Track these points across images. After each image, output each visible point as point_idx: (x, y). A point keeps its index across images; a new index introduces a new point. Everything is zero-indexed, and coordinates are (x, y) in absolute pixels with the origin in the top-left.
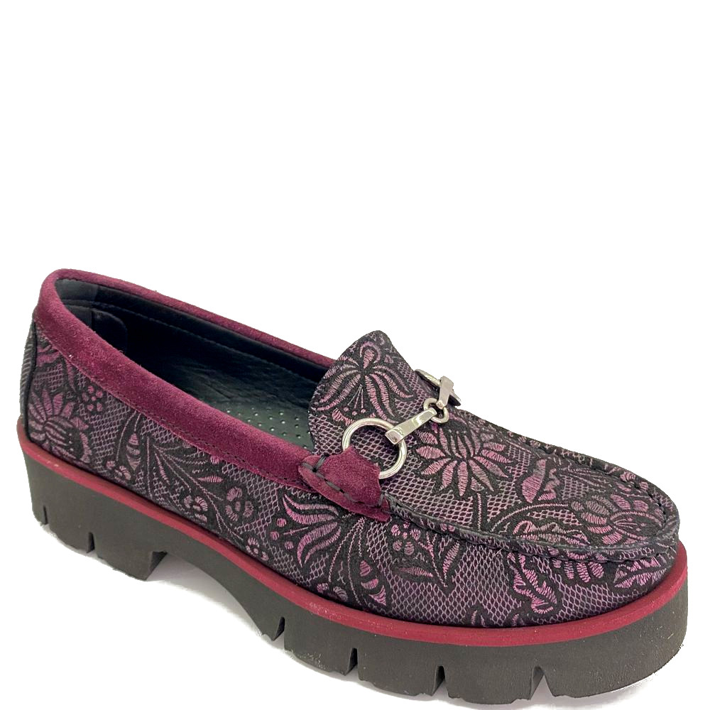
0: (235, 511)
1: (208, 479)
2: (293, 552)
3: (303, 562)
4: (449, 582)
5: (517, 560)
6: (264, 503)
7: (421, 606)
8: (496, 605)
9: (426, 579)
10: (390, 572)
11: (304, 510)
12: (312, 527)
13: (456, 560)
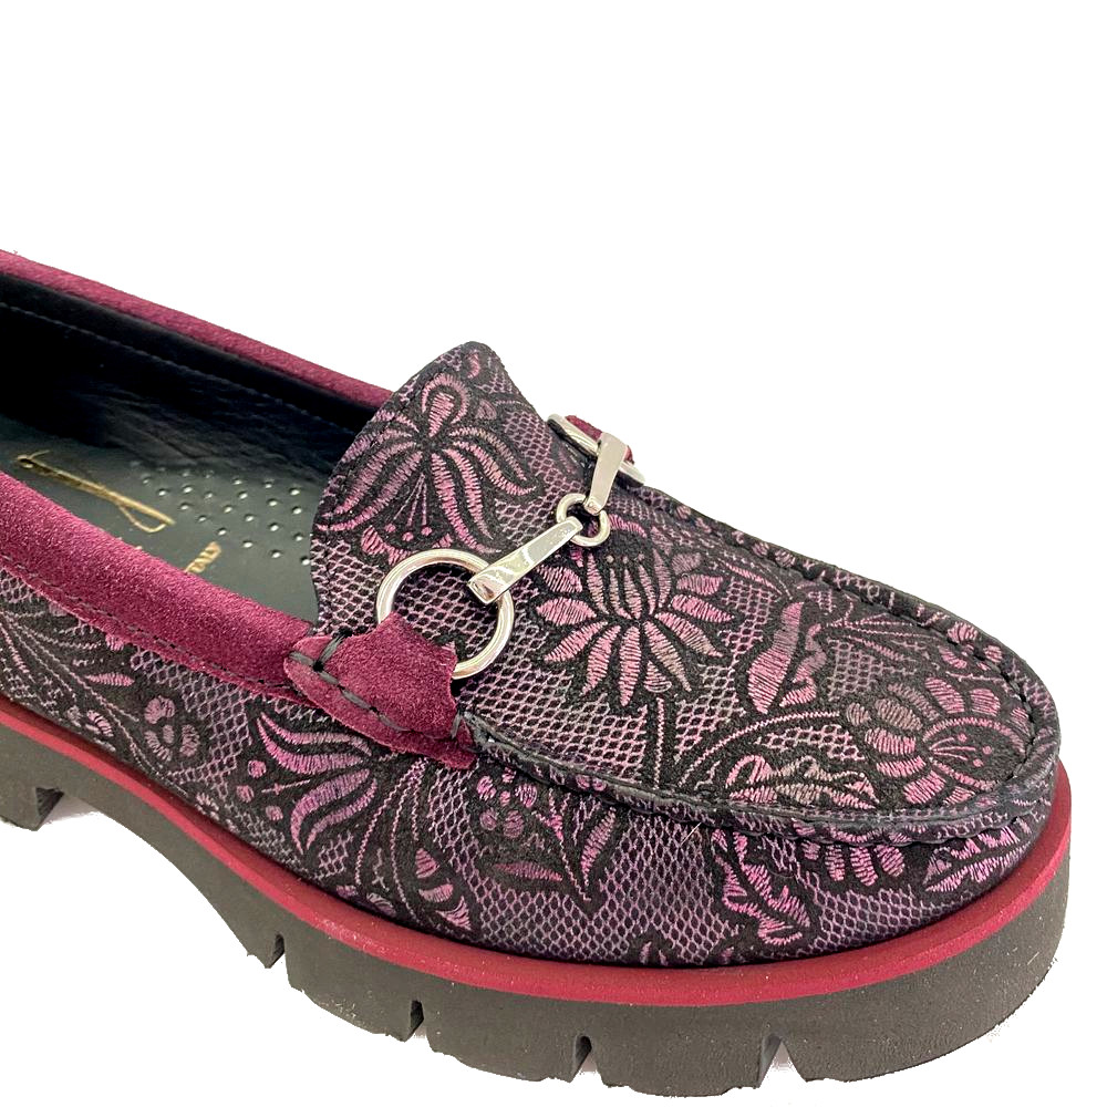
0: (163, 743)
1: (105, 678)
2: (283, 826)
3: (304, 846)
4: (593, 891)
5: (731, 846)
6: (220, 729)
7: (539, 935)
8: (689, 932)
9: (548, 887)
10: (475, 872)
11: (300, 746)
12: (318, 779)
13: (608, 848)
